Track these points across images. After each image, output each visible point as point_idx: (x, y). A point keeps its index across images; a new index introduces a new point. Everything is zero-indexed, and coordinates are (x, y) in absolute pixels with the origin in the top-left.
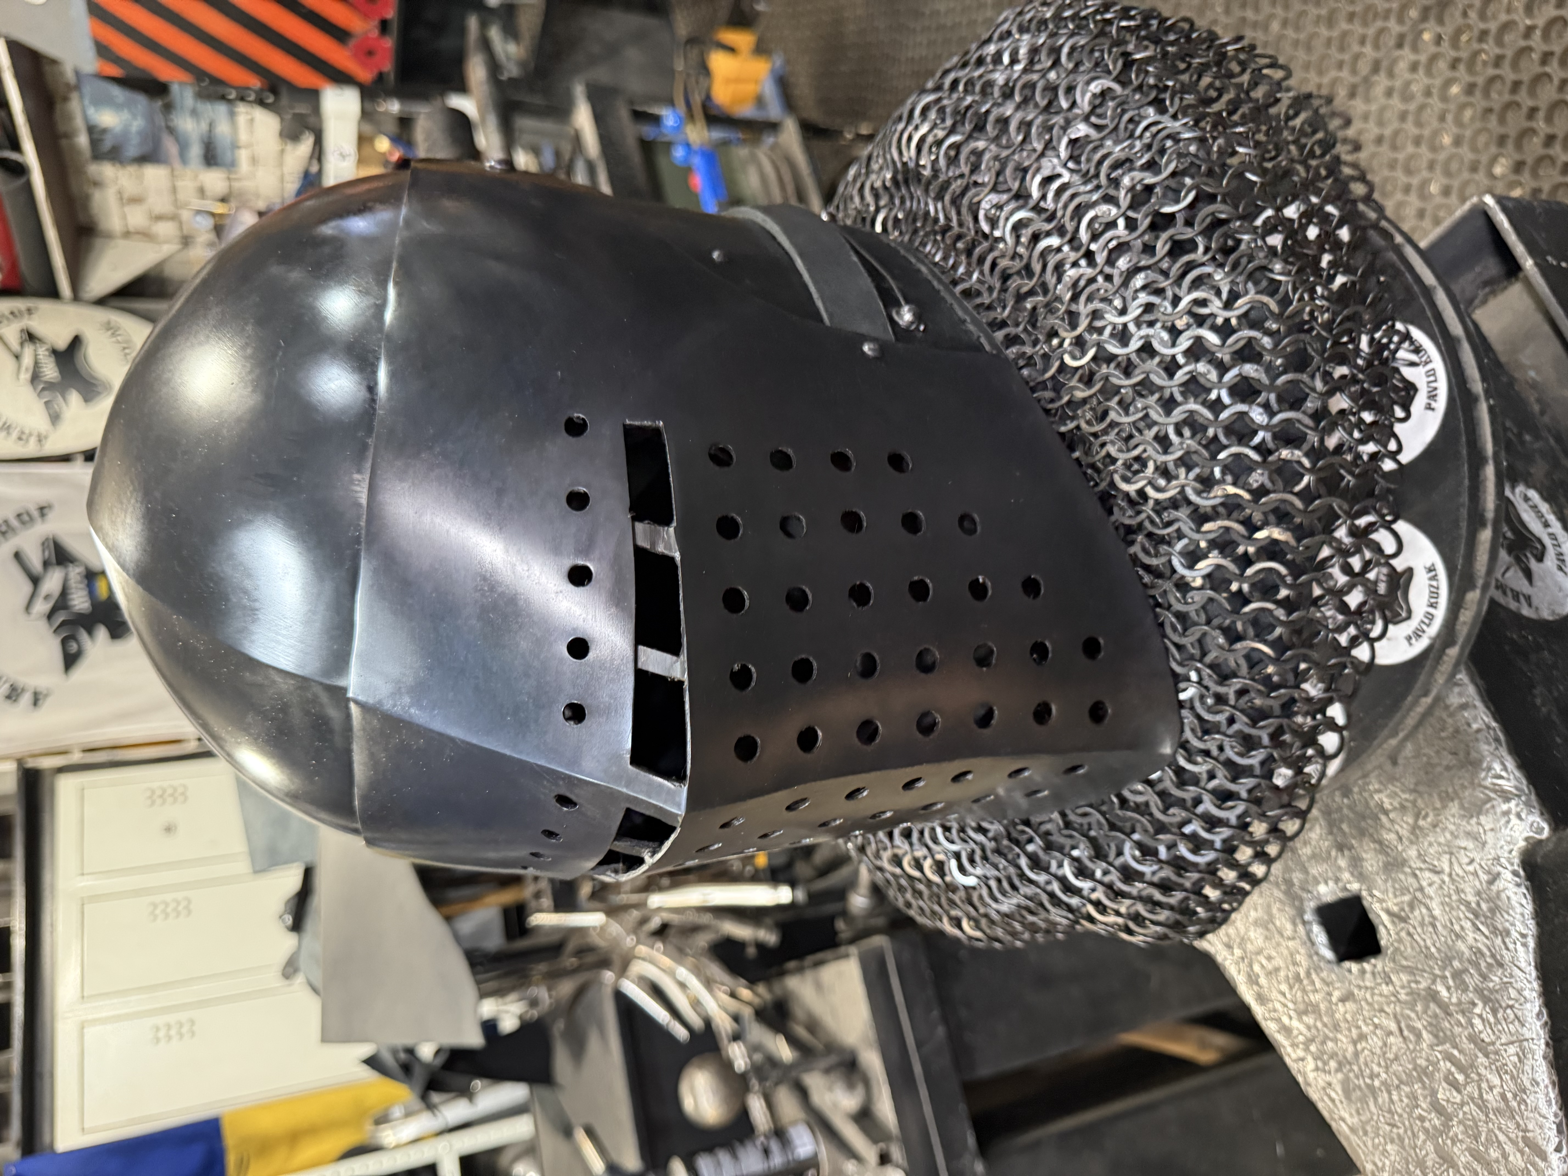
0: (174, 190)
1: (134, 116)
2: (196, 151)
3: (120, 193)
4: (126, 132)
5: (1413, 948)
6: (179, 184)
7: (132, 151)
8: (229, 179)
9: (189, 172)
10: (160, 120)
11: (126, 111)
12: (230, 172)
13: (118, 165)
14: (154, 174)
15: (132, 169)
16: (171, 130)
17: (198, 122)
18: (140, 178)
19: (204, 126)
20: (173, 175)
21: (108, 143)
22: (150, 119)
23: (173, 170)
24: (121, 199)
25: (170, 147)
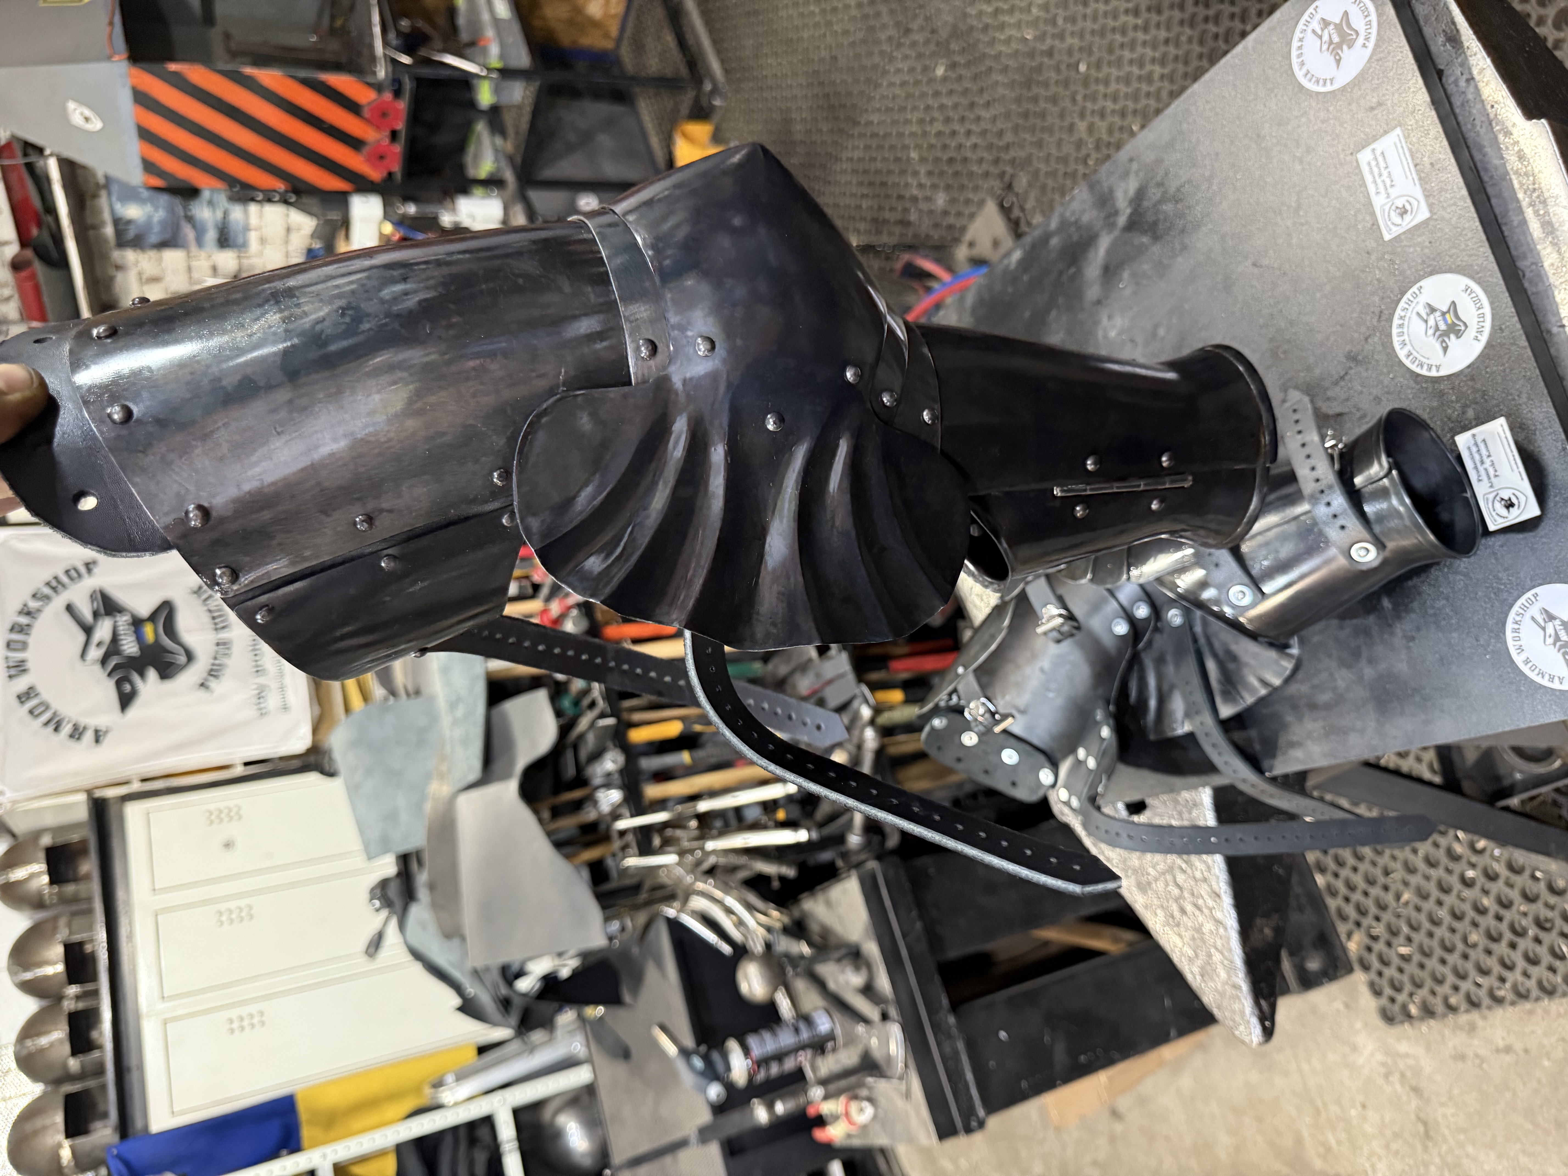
0: (189, 269)
1: (156, 208)
2: (211, 235)
3: (140, 274)
4: (148, 224)
6: (194, 264)
7: (153, 239)
8: (239, 257)
9: (203, 254)
10: (180, 211)
11: (149, 205)
12: (240, 252)
13: (139, 251)
14: (172, 257)
15: (153, 254)
16: (190, 219)
17: (214, 211)
18: (160, 260)
19: (219, 214)
20: (189, 257)
21: (131, 233)
22: (171, 211)
23: (188, 252)
24: (141, 279)
25: (189, 232)
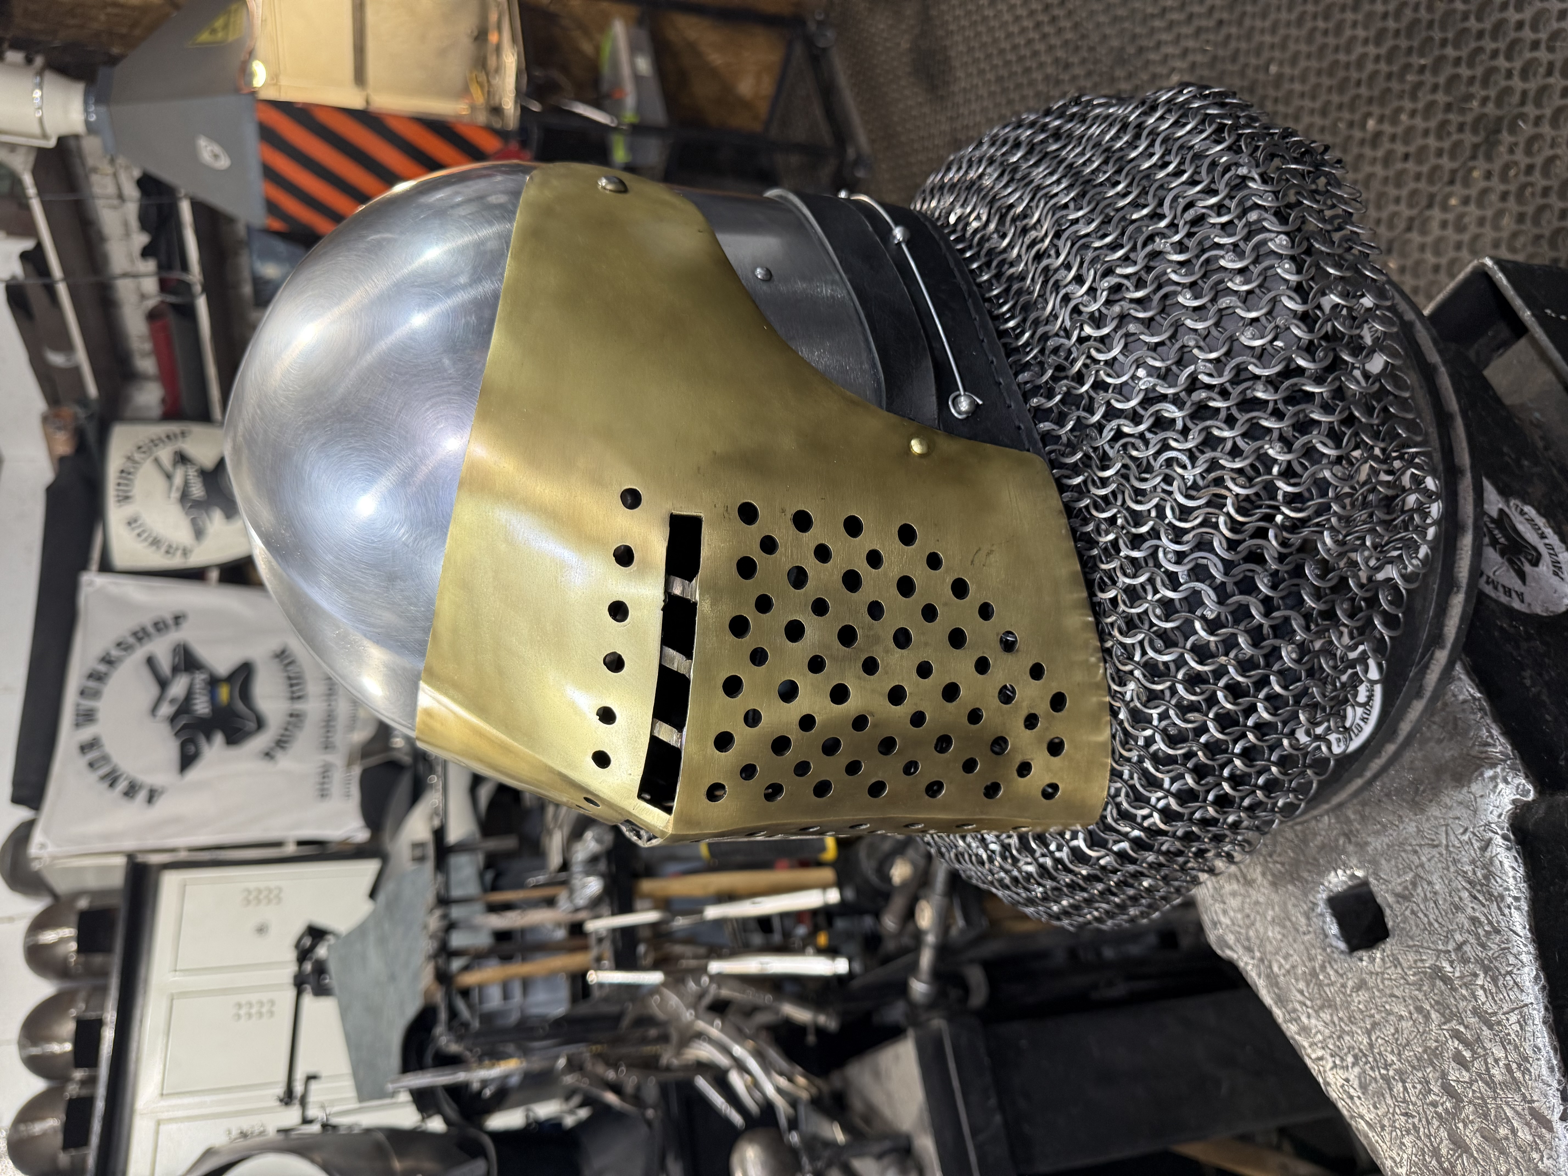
5: (1417, 926)
11: (287, 264)
21: (268, 293)
